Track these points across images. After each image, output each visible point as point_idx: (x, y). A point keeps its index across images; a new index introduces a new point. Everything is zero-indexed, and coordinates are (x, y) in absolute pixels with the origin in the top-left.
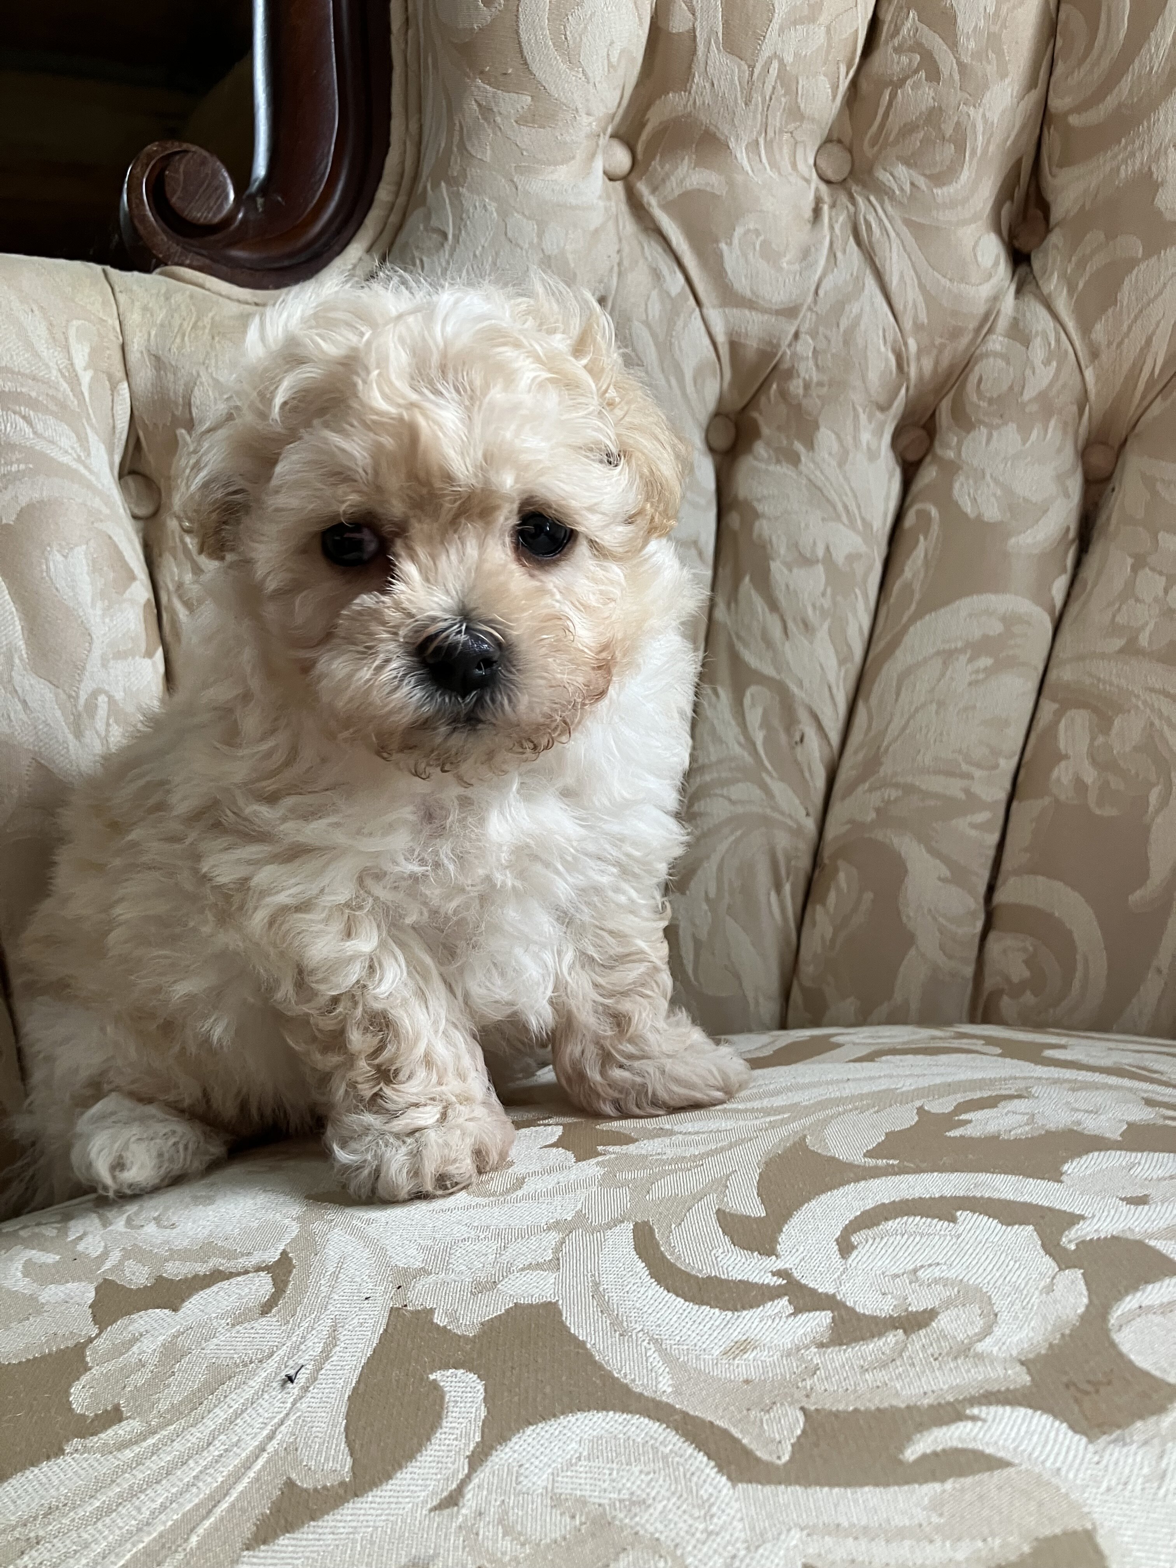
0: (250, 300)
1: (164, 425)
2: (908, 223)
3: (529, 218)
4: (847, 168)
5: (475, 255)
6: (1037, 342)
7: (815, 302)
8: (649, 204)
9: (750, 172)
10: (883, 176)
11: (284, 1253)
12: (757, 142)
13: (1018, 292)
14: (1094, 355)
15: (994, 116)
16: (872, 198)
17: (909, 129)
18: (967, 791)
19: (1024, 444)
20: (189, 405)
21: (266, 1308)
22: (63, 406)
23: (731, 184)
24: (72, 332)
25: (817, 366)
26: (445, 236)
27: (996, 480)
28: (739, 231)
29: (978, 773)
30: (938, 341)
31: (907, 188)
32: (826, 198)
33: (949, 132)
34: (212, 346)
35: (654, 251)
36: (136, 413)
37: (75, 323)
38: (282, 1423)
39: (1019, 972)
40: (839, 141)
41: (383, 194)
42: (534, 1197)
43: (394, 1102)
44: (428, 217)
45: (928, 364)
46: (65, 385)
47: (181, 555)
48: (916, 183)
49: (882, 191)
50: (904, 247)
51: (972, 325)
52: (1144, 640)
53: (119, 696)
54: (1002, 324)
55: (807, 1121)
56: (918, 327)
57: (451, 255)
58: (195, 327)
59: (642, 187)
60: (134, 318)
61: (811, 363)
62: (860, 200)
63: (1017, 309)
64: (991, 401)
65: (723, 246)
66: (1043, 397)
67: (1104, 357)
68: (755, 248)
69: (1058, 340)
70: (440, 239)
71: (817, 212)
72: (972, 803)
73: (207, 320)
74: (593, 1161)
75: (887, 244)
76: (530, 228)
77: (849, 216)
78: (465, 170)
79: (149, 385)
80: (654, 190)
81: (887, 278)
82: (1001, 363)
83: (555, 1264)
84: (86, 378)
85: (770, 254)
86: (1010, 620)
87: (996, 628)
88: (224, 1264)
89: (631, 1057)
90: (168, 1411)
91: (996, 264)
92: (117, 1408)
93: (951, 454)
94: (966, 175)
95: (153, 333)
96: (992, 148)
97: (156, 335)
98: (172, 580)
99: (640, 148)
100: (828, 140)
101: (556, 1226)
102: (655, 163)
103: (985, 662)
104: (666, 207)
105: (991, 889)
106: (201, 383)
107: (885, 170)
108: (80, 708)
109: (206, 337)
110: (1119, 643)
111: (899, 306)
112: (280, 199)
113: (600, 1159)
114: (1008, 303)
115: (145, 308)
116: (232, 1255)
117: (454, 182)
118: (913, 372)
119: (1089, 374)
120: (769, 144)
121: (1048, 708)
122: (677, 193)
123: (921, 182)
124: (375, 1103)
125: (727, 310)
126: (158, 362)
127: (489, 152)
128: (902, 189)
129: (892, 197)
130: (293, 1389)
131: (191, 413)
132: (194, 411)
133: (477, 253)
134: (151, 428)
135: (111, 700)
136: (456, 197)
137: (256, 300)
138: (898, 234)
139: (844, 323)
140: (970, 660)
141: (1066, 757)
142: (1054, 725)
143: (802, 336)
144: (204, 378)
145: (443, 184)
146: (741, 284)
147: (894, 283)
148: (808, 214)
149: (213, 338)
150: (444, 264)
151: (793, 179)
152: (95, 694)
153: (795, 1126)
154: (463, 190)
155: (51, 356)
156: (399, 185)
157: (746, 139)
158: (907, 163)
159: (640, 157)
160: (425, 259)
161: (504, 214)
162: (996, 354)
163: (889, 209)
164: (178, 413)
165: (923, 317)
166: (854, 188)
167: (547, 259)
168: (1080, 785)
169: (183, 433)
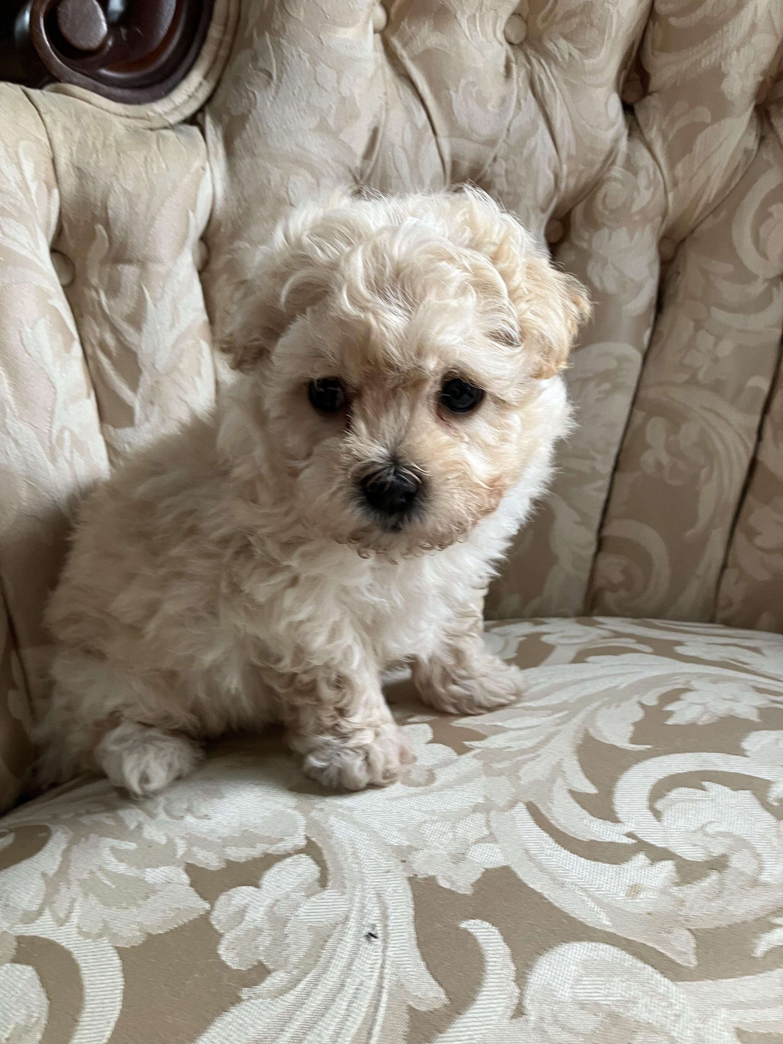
0: (123, 114)
1: (86, 221)
2: (566, 82)
3: (331, 68)
4: (523, 35)
5: (294, 94)
6: (642, 174)
7: (508, 135)
8: (402, 57)
9: (470, 38)
10: (550, 46)
11: (307, 838)
12: (475, 16)
13: (630, 135)
14: (675, 184)
15: (624, 13)
16: (543, 61)
17: (569, 15)
18: (593, 469)
19: (631, 241)
20: (105, 208)
21: (323, 882)
22: (20, 211)
23: (457, 44)
24: (21, 151)
25: (507, 180)
26: (270, 76)
27: (614, 265)
28: (463, 82)
29: (599, 457)
30: (581, 167)
31: (567, 56)
32: (513, 58)
33: (596, 21)
34: (120, 163)
35: (406, 93)
36: (63, 211)
37: (23, 143)
38: (383, 967)
39: (617, 577)
40: (520, 15)
41: (214, 32)
42: (449, 786)
43: (346, 728)
44: (255, 59)
45: (572, 182)
46: (21, 195)
47: (101, 319)
48: (573, 54)
49: (548, 56)
50: (564, 100)
51: (602, 158)
52: (701, 377)
53: (76, 430)
54: (620, 160)
55: (581, 716)
56: (570, 157)
57: (277, 93)
58: (104, 145)
59: (396, 42)
60: (58, 136)
61: (503, 179)
62: (534, 61)
63: (629, 148)
64: (611, 211)
65: (452, 93)
66: (642, 211)
67: (680, 186)
68: (472, 95)
69: (655, 173)
70: (266, 77)
71: (508, 68)
72: (595, 475)
73: (111, 139)
74: (470, 754)
75: (553, 98)
76: (331, 75)
77: (527, 73)
78: (284, 25)
79: (75, 191)
80: (405, 45)
81: (553, 122)
82: (619, 186)
83: (492, 838)
84: (33, 187)
85: (482, 101)
86: (622, 359)
87: (613, 364)
88: (272, 849)
89: (463, 678)
90: (300, 963)
91: (618, 115)
92: (261, 964)
93: (585, 245)
94: (604, 52)
95: (74, 149)
96: (620, 34)
97: (77, 151)
98: (95, 337)
99: (393, 10)
100: (514, 14)
101: (476, 809)
102: (404, 24)
103: (606, 386)
104: (414, 59)
105: (602, 526)
106: (114, 191)
107: (551, 40)
108: (54, 442)
109: (114, 153)
110: (686, 377)
111: (559, 142)
112: (139, 31)
113: (473, 752)
114: (623, 144)
115: (65, 128)
116: (271, 841)
117: (276, 34)
118: (563, 186)
119: (671, 196)
120: (482, 17)
121: (639, 415)
122: (421, 50)
123: (576, 53)
124: (334, 730)
125: (453, 139)
126: (81, 173)
127: (302, 14)
128: (563, 58)
129: (556, 63)
130: (378, 942)
131: (107, 213)
132: (110, 212)
133: (296, 92)
134: (73, 221)
135: (72, 434)
136: (278, 46)
137: (128, 113)
138: (561, 91)
139: (526, 152)
140: (598, 385)
141: (650, 447)
142: (643, 427)
143: (499, 160)
144: (117, 188)
145: (267, 34)
146: (463, 120)
147: (557, 124)
148: (502, 69)
149: (119, 154)
150: (271, 99)
151: (496, 44)
152: (61, 431)
153: (577, 721)
154: (283, 41)
155: (11, 172)
156: (226, 26)
157: (468, 13)
158: (566, 37)
159: (393, 17)
160: (256, 92)
161: (314, 63)
162: (616, 179)
163: (554, 70)
164: (98, 213)
165: (573, 152)
166: (529, 51)
167: (343, 100)
168: (659, 465)
169: (100, 228)
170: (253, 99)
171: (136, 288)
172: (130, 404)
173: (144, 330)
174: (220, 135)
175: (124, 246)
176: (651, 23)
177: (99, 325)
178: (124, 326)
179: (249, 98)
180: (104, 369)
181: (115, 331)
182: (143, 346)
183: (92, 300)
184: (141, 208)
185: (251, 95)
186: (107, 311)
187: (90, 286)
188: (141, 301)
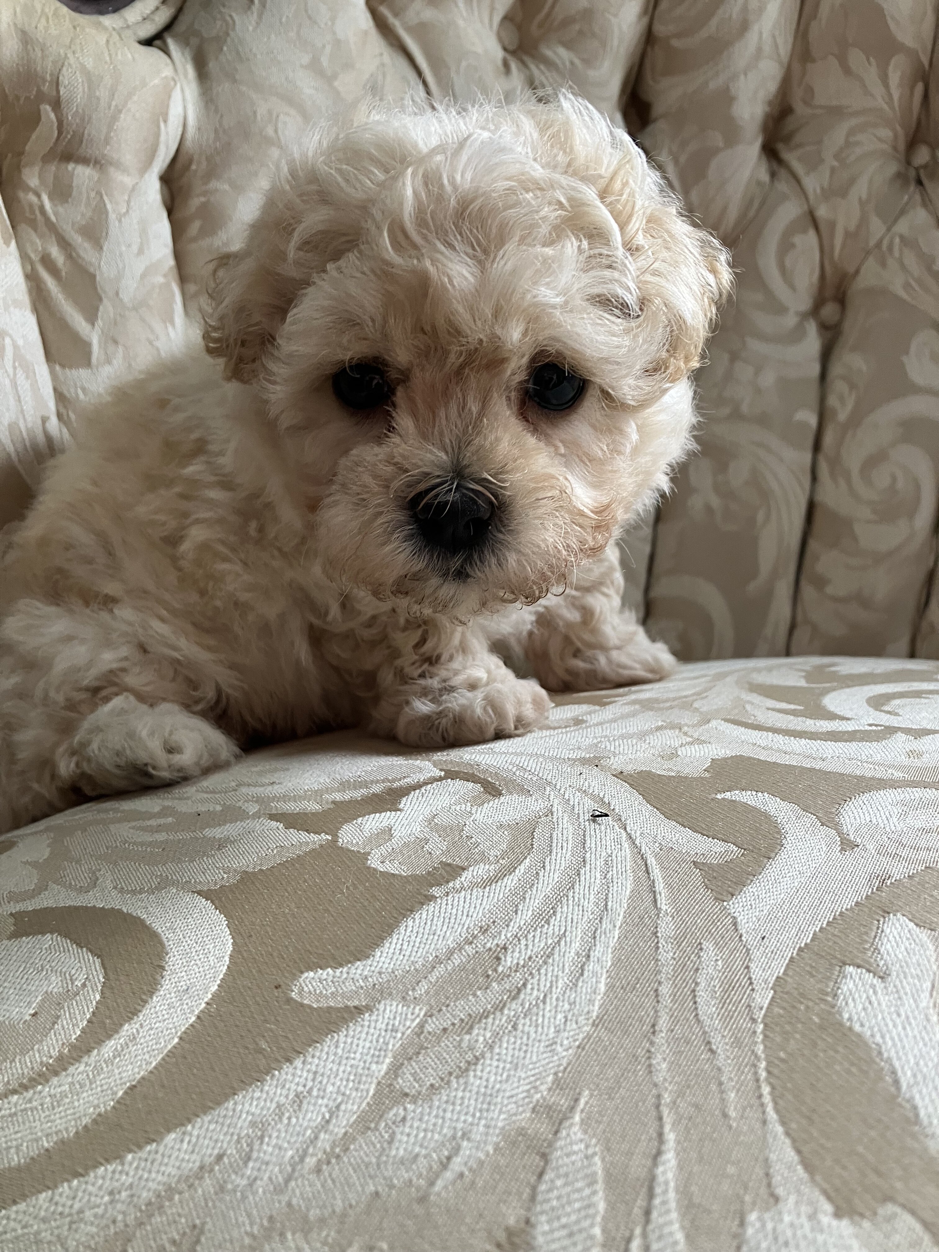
1: (27, 98)
4: (518, 41)
5: (281, 23)
8: (395, 26)
10: (548, 53)
11: (444, 770)
15: (625, 28)
16: (542, 68)
17: (567, 22)
20: (57, 84)
21: (493, 792)
28: (463, 64)
31: (568, 64)
32: (510, 61)
33: (597, 31)
35: (402, 63)
40: (512, 20)
47: (44, 229)
48: (574, 62)
49: (547, 62)
52: (745, 408)
53: (19, 342)
59: (384, 11)
62: (532, 67)
71: (506, 67)
76: (324, 10)
77: (526, 75)
79: (15, 56)
80: (397, 15)
83: (699, 742)
94: (607, 64)
96: (621, 50)
97: (22, 12)
98: (36, 251)
100: (506, 17)
105: (648, 586)
106: (69, 64)
107: (548, 48)
110: (726, 411)
122: (415, 22)
123: (577, 61)
126: (25, 37)
128: (564, 64)
129: (557, 69)
131: (58, 91)
132: (62, 90)
133: (283, 21)
134: (11, 98)
135: (14, 344)
141: (697, 490)
144: (72, 60)
148: (500, 65)
150: (254, 23)
158: (565, 47)
160: (234, 15)
163: (554, 77)
164: (45, 88)
166: (525, 58)
167: (337, 43)
168: (709, 510)
169: (47, 110)
170: (231, 22)
171: (93, 194)
172: (86, 339)
173: (105, 248)
174: (189, 58)
175: (79, 138)
176: (649, 49)
177: (41, 237)
178: (77, 240)
179: (225, 21)
180: (49, 291)
181: (65, 244)
182: (104, 268)
183: (31, 206)
184: (102, 93)
185: (228, 18)
186: (53, 218)
187: (28, 189)
188: (101, 211)
